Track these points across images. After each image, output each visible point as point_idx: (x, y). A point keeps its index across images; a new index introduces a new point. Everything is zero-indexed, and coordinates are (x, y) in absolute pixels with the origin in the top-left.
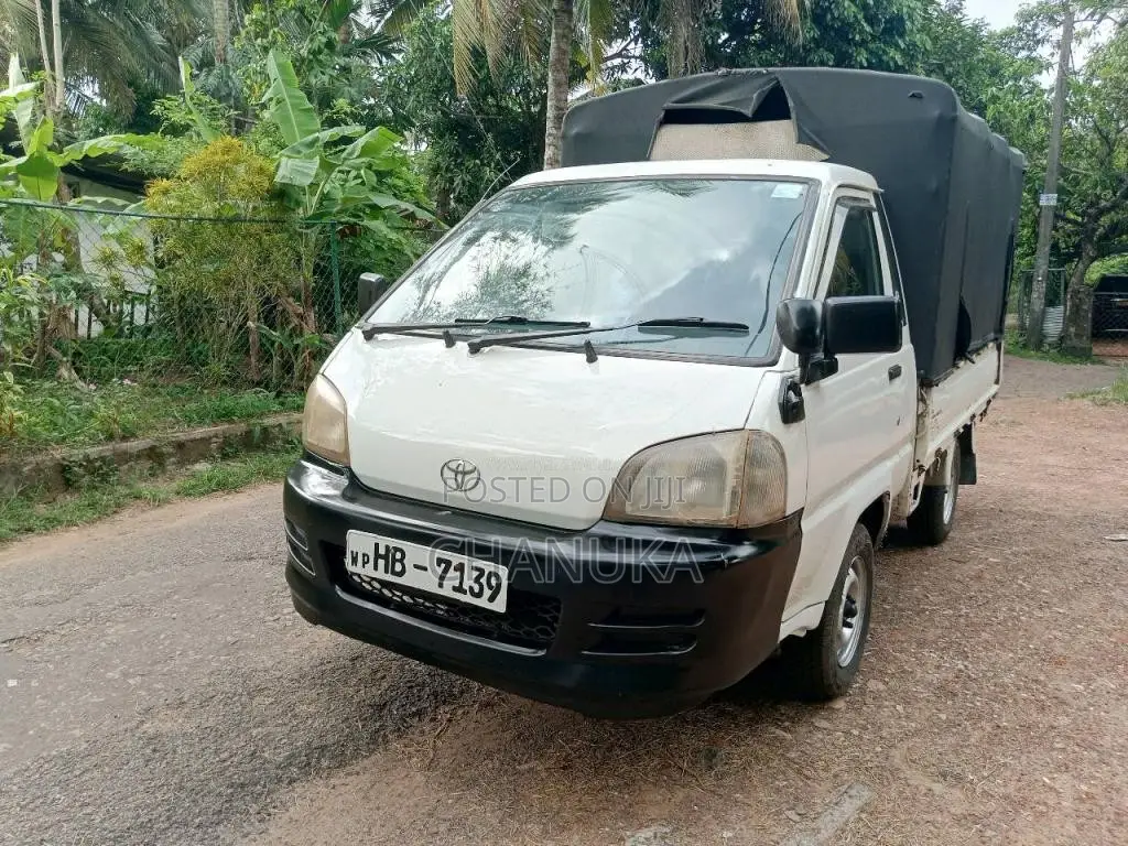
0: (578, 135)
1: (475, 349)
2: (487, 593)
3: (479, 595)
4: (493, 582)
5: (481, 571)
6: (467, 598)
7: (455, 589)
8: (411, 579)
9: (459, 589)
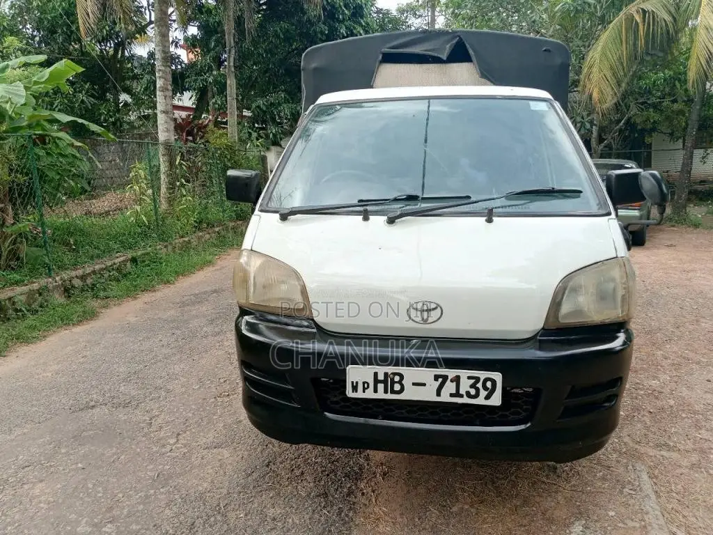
0: (316, 69)
1: (391, 221)
2: (483, 393)
3: (477, 396)
4: (489, 384)
5: (477, 379)
6: (466, 400)
7: (452, 395)
8: (410, 394)
9: (457, 394)
